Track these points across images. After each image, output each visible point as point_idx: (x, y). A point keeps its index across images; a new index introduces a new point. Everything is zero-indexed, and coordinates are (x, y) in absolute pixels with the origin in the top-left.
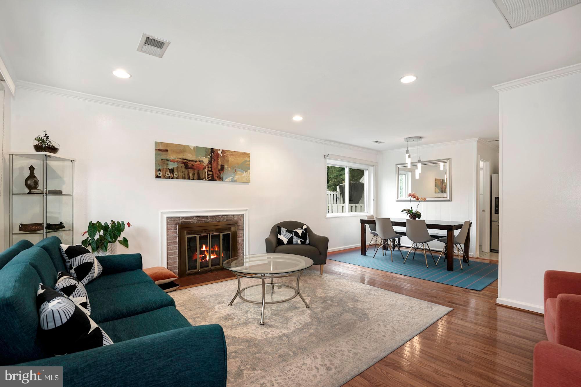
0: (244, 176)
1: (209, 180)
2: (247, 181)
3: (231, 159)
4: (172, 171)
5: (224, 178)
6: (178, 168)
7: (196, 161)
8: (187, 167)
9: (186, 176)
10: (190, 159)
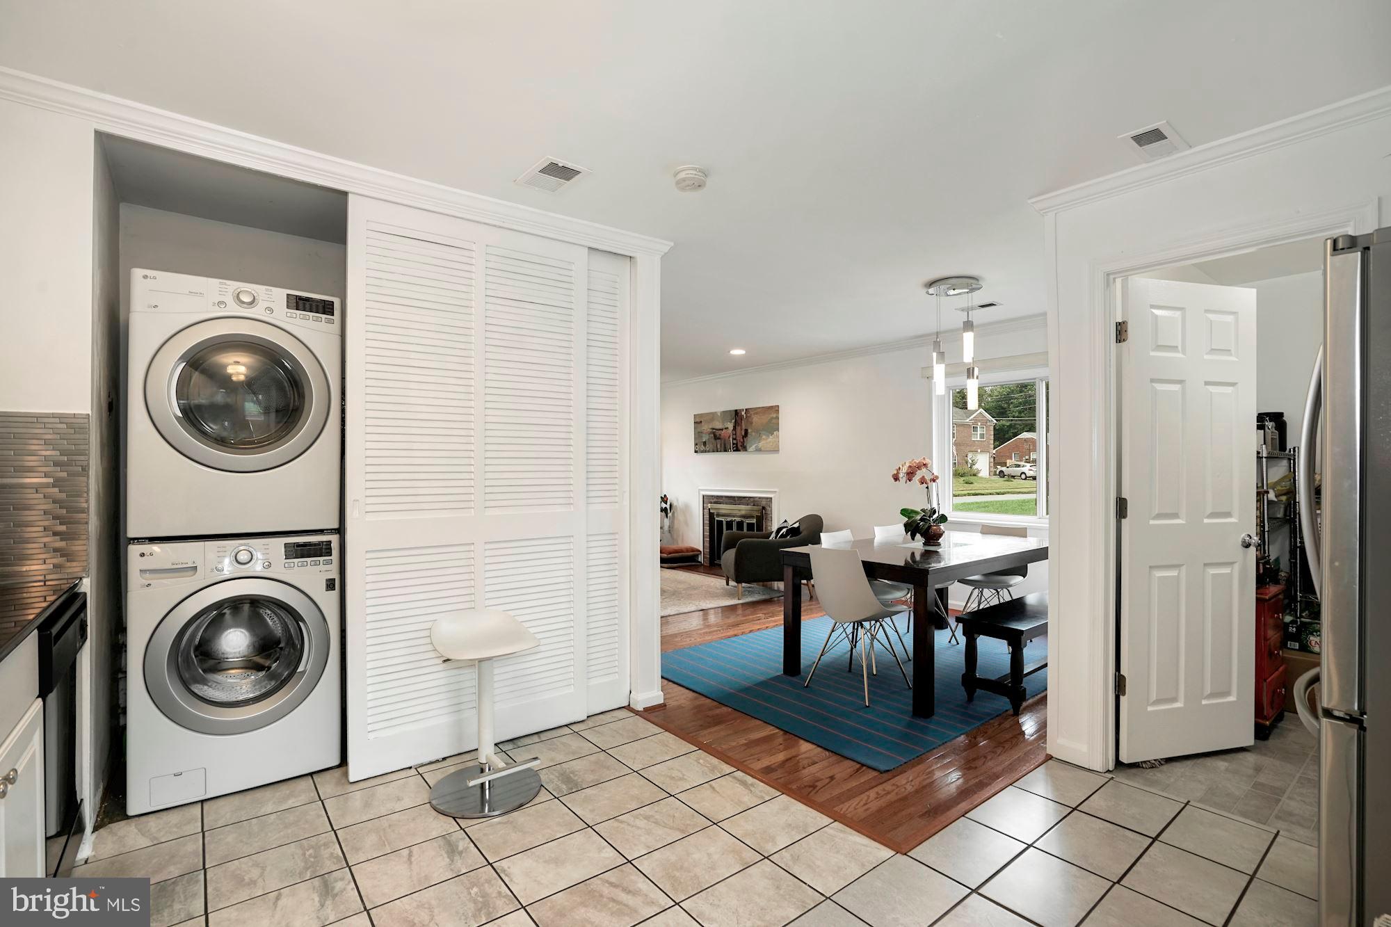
0: (770, 442)
1: (734, 451)
2: (775, 450)
3: (756, 419)
4: (705, 443)
5: (748, 447)
6: (709, 439)
7: (722, 430)
8: (716, 438)
9: (715, 449)
10: (717, 427)
